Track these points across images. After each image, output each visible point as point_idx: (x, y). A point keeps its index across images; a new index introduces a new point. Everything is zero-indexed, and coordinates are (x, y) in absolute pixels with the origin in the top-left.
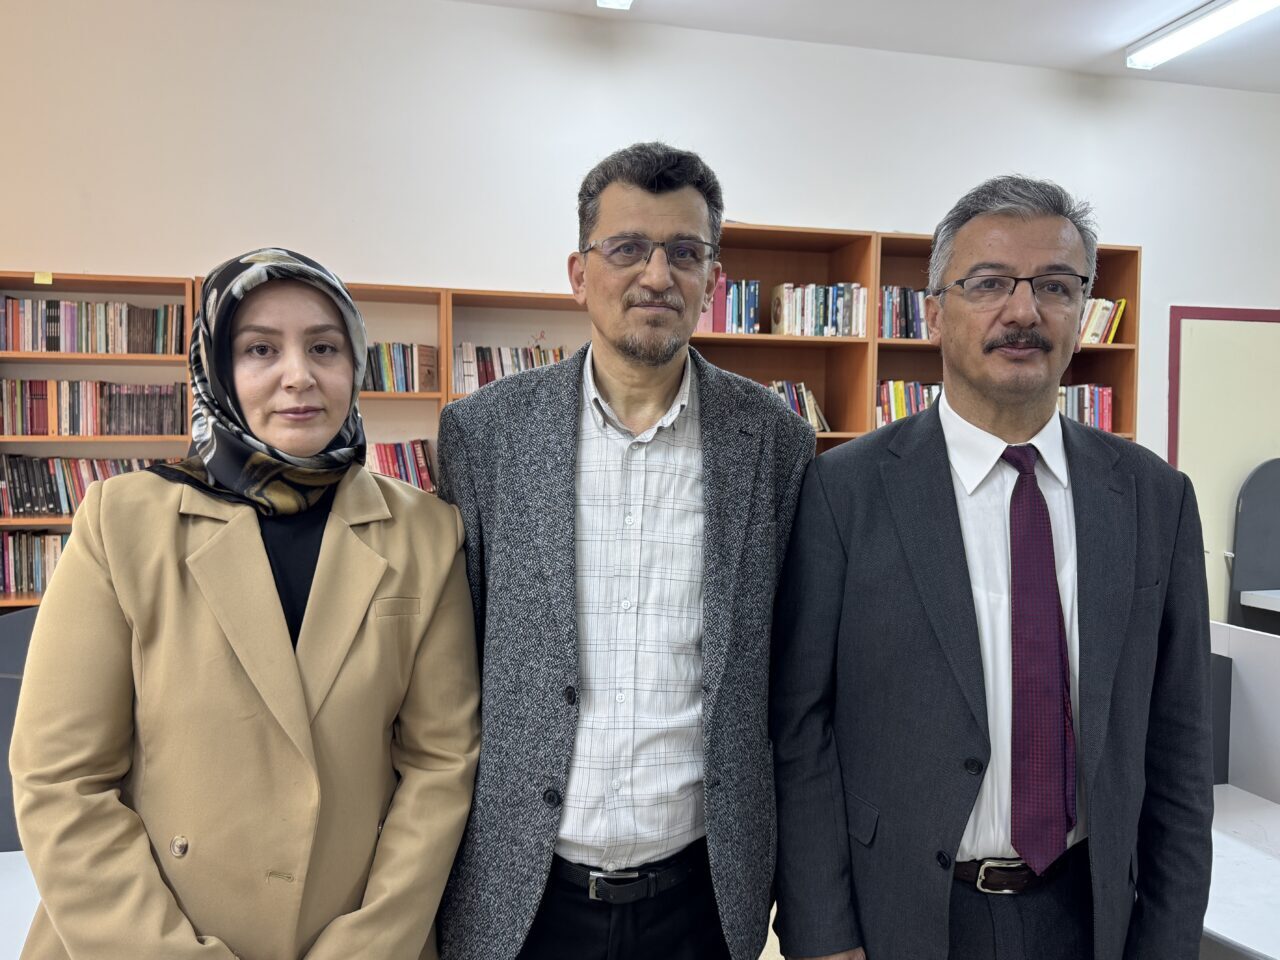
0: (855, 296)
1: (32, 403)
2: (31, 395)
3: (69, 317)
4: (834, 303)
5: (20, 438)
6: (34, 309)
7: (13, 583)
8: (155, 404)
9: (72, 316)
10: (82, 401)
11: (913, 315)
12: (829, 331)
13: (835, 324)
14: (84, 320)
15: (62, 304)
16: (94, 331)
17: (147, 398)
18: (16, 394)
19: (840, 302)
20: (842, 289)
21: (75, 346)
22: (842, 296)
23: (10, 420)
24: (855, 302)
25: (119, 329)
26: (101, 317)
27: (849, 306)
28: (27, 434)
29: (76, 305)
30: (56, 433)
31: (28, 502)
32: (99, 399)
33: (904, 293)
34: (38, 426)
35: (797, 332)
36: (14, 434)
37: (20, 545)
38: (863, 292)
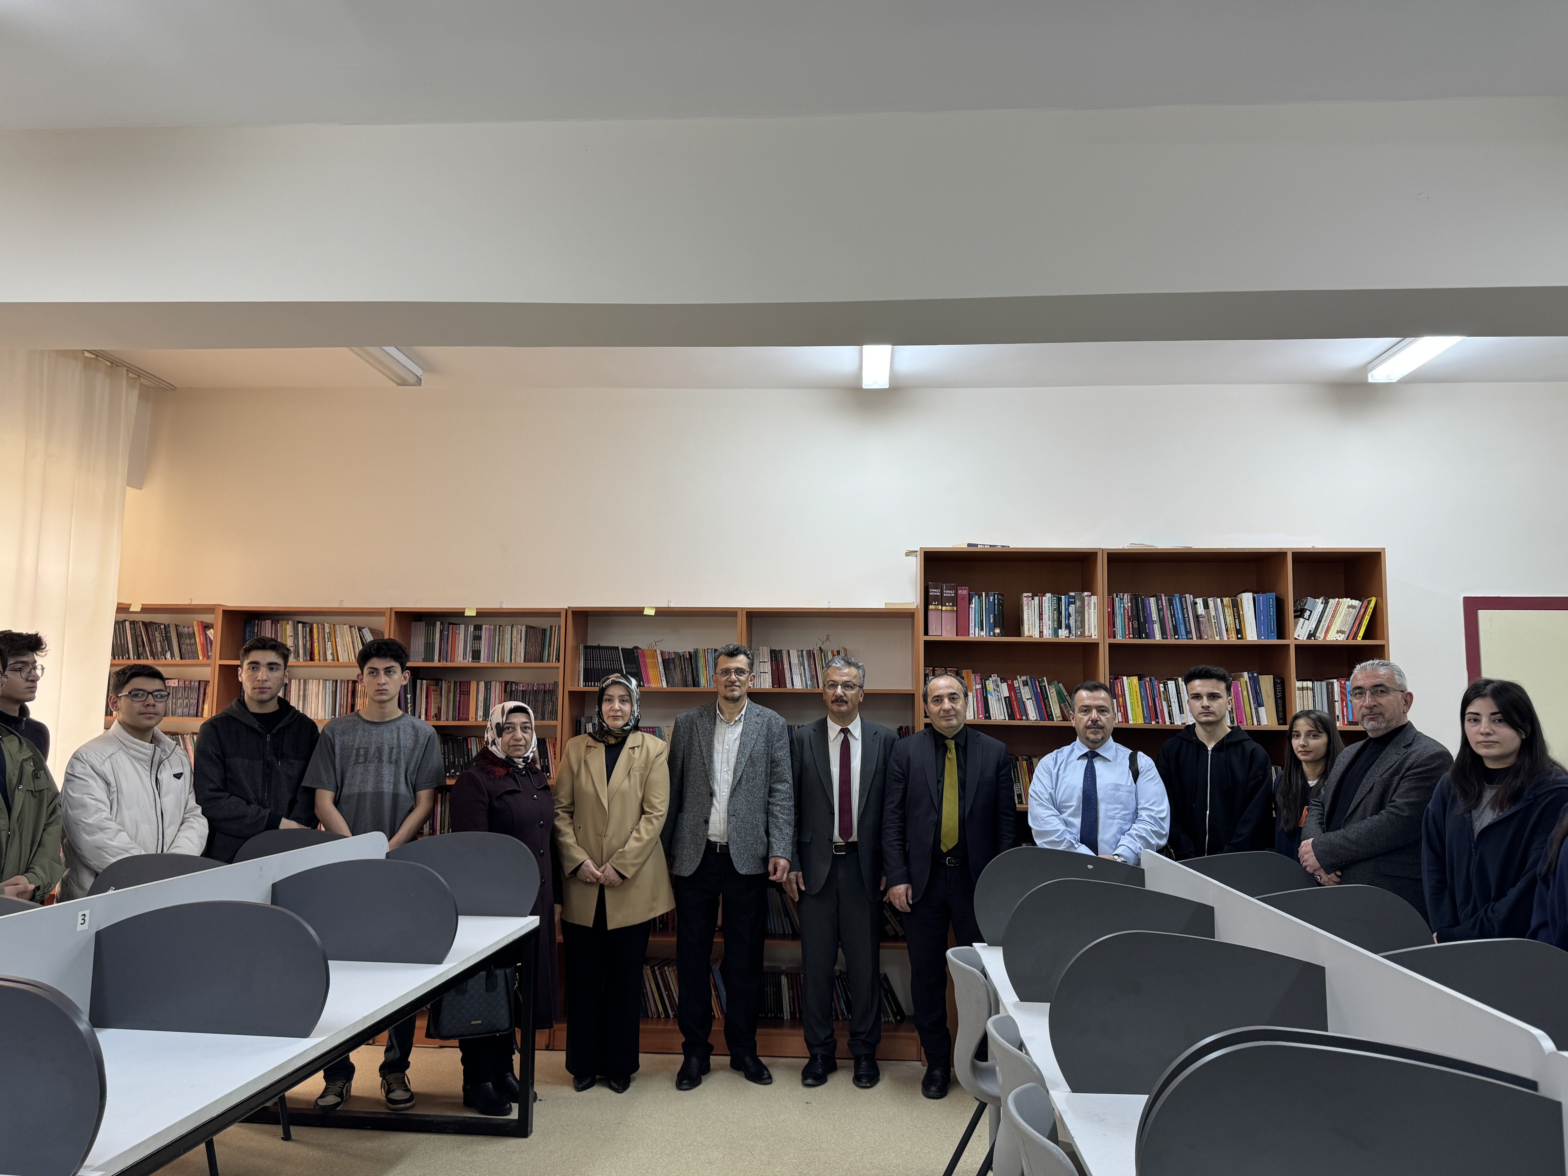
0: (1086, 603)
1: (460, 697)
2: (460, 692)
3: (487, 636)
4: (1067, 609)
5: (451, 723)
6: (466, 631)
7: (438, 828)
8: (540, 698)
9: (490, 636)
10: (493, 695)
11: (1144, 617)
12: (1063, 633)
13: (1068, 627)
14: (497, 637)
15: (484, 626)
16: (503, 645)
17: (536, 693)
18: (450, 692)
19: (1072, 609)
20: (1074, 597)
21: (490, 658)
22: (1074, 603)
23: (445, 710)
24: (1086, 608)
25: (520, 643)
26: (508, 636)
27: (1081, 612)
28: (456, 720)
29: (493, 627)
30: (474, 719)
31: (452, 769)
32: (503, 694)
33: (1135, 600)
34: (463, 714)
35: (1036, 635)
36: (447, 720)
37: (445, 800)
38: (1094, 599)
